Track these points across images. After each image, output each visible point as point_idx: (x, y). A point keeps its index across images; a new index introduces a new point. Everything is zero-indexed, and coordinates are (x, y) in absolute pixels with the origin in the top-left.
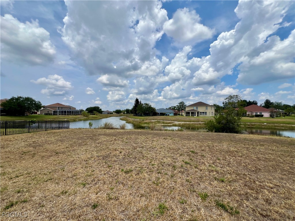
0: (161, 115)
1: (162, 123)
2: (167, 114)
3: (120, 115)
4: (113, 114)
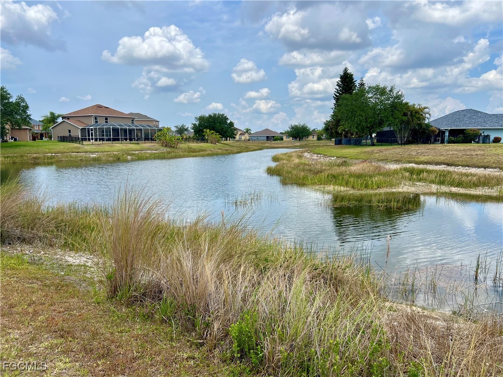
0: (454, 142)
1: (432, 182)
2: (488, 137)
3: (303, 143)
4: (282, 139)
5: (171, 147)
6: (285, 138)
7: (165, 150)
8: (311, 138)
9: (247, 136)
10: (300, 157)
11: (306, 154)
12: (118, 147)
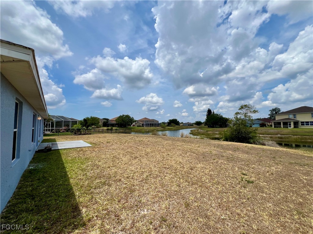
3: (200, 126)
4: (193, 125)
5: (164, 128)
6: (194, 125)
7: (162, 129)
8: (202, 125)
9: (182, 124)
10: (198, 130)
11: (200, 130)
12: (152, 128)
